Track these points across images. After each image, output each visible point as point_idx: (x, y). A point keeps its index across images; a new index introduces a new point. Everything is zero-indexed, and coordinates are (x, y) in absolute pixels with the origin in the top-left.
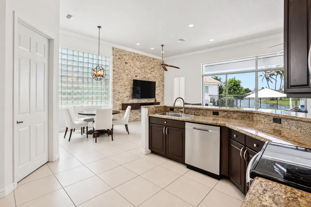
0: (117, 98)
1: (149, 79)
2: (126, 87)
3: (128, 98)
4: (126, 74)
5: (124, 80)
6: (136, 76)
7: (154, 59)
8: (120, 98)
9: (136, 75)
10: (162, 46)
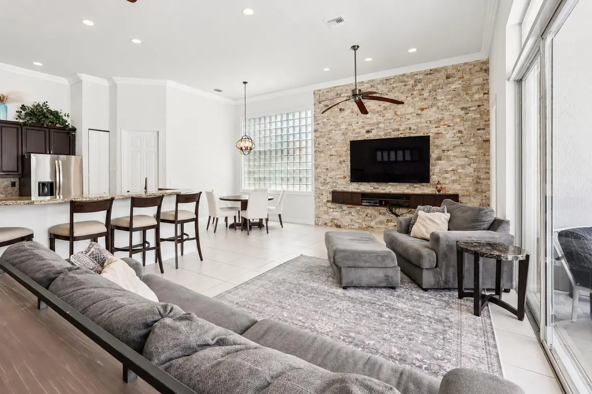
0: (323, 181)
1: (414, 132)
2: (342, 159)
3: (346, 180)
4: (341, 132)
5: (337, 145)
6: (368, 132)
7: (432, 72)
8: (328, 180)
9: (367, 128)
10: (355, 48)
